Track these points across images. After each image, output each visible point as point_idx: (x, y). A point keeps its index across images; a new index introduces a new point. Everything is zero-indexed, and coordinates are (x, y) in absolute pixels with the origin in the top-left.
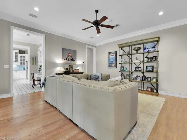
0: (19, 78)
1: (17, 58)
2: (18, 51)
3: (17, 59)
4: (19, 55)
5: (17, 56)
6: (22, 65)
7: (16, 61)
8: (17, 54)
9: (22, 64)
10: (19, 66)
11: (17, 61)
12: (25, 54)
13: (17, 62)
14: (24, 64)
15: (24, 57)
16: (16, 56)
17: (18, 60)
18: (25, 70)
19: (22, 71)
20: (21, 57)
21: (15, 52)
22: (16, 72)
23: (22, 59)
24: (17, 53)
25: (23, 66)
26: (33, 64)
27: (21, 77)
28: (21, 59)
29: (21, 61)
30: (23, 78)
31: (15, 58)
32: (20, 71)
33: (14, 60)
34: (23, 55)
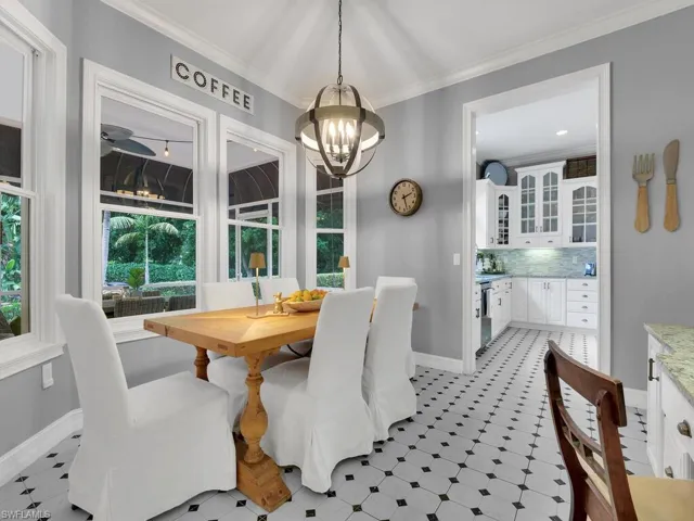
0: (562, 323)
1: (555, 207)
2: (558, 168)
3: (555, 212)
4: (567, 187)
5: (555, 196)
6: (584, 244)
7: (550, 226)
8: (555, 181)
9: (580, 240)
10: (565, 249)
11: (555, 222)
13: (555, 228)
15: (592, 192)
16: (550, 195)
17: (559, 217)
18: (595, 274)
19: (580, 282)
20: (577, 194)
21: (546, 178)
22: (547, 287)
23: (582, 209)
24: (555, 176)
26: (644, 223)
27: (574, 320)
28: (575, 210)
29: (577, 219)
30: (583, 324)
31: (546, 208)
32: (570, 281)
33: (539, 219)
34: (585, 185)
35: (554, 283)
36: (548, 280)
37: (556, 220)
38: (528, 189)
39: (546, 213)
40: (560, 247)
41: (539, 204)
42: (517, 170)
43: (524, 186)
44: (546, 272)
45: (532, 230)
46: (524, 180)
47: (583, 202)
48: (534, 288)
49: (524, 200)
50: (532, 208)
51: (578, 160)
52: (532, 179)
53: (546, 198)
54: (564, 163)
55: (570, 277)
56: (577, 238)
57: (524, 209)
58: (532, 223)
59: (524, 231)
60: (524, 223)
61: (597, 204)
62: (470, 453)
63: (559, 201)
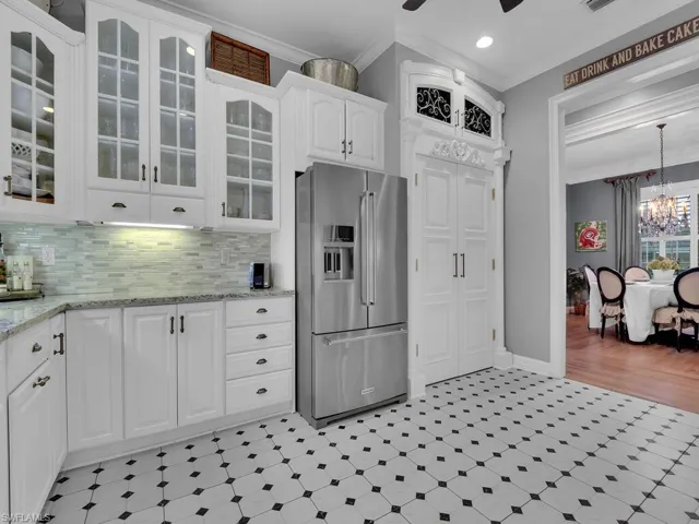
1: (188, 125)
5: (189, 102)
9: (240, 214)
11: (189, 163)
13: (189, 180)
15: (263, 119)
17: (198, 153)
22: (179, 326)
28: (232, 145)
29: (235, 166)
33: (148, 147)
34: (250, 98)
35: (196, 314)
36: (181, 309)
37: (193, 159)
38: (118, 57)
39: (167, 136)
40: (201, 224)
41: (149, 107)
45: (131, 173)
46: (107, 27)
47: (245, 134)
50: (132, 113)
51: (233, 43)
52: (131, 39)
53: (167, 98)
56: (235, 208)
58: (130, 155)
59: (106, 170)
63: (198, 114)
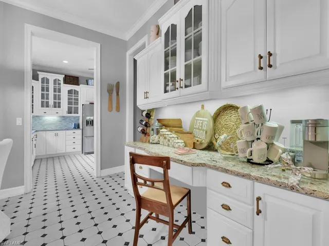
0: (64, 151)
1: (59, 96)
2: (61, 78)
3: (59, 99)
4: (65, 88)
5: (59, 91)
6: (73, 115)
7: (57, 105)
8: (59, 84)
9: (71, 113)
10: (63, 117)
11: (59, 103)
12: (78, 85)
13: (59, 107)
14: (76, 112)
15: (76, 92)
16: (57, 90)
18: (78, 127)
19: (72, 132)
20: (70, 92)
21: (55, 81)
22: (56, 135)
23: (71, 99)
24: (59, 81)
25: (74, 117)
26: (110, 109)
27: (70, 149)
28: (69, 99)
29: (70, 103)
30: (74, 150)
31: (55, 96)
32: (67, 131)
33: (51, 101)
34: (73, 89)
35: (60, 133)
36: (57, 132)
37: (60, 102)
38: (45, 84)
39: (55, 98)
40: (62, 115)
41: (51, 93)
42: (38, 72)
43: (43, 82)
44: (54, 128)
45: (47, 106)
46: (43, 79)
47: (72, 96)
48: (50, 136)
49: (43, 89)
50: (48, 95)
51: (70, 76)
52: (48, 80)
53: (55, 91)
54: (64, 76)
55: (68, 130)
56: (70, 112)
57: (43, 95)
58: (47, 103)
59: (42, 106)
60: (42, 102)
61: (79, 98)
62: (62, 229)
63: (61, 93)
